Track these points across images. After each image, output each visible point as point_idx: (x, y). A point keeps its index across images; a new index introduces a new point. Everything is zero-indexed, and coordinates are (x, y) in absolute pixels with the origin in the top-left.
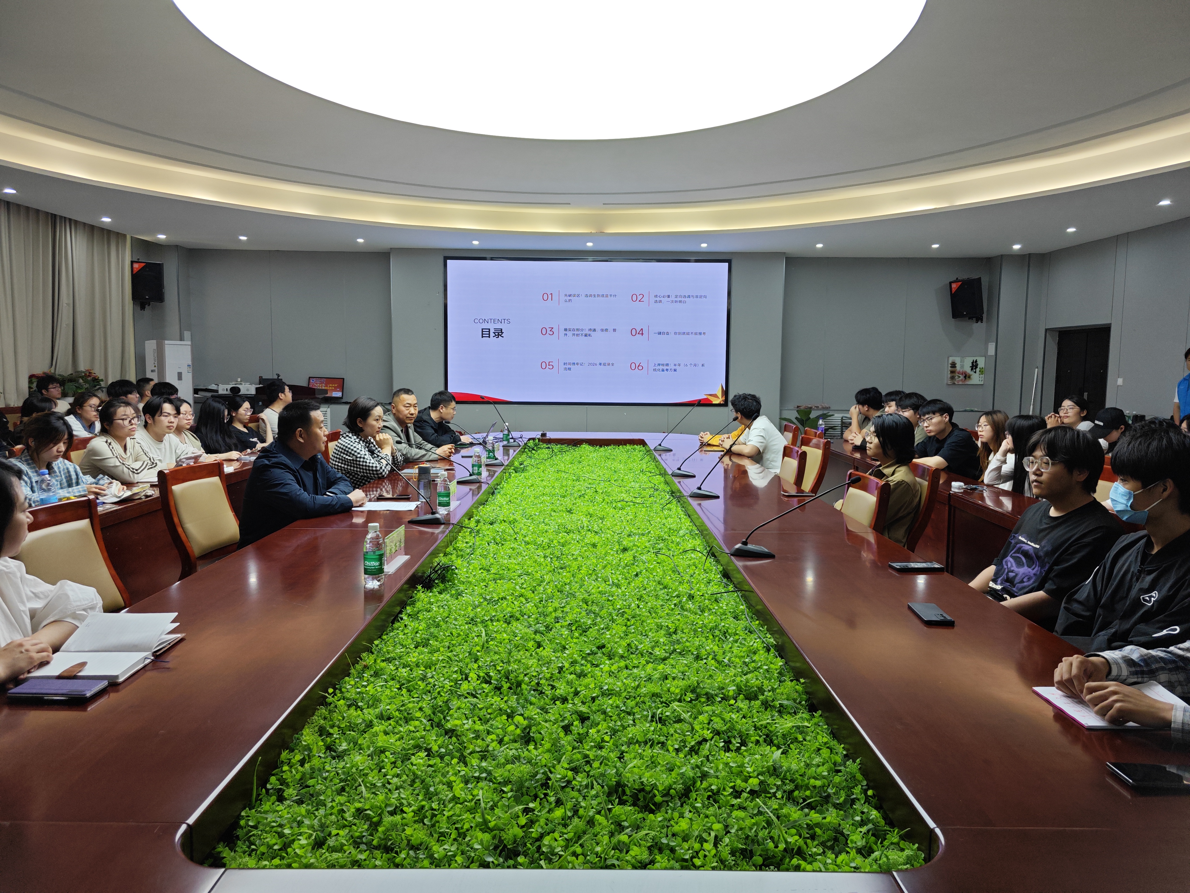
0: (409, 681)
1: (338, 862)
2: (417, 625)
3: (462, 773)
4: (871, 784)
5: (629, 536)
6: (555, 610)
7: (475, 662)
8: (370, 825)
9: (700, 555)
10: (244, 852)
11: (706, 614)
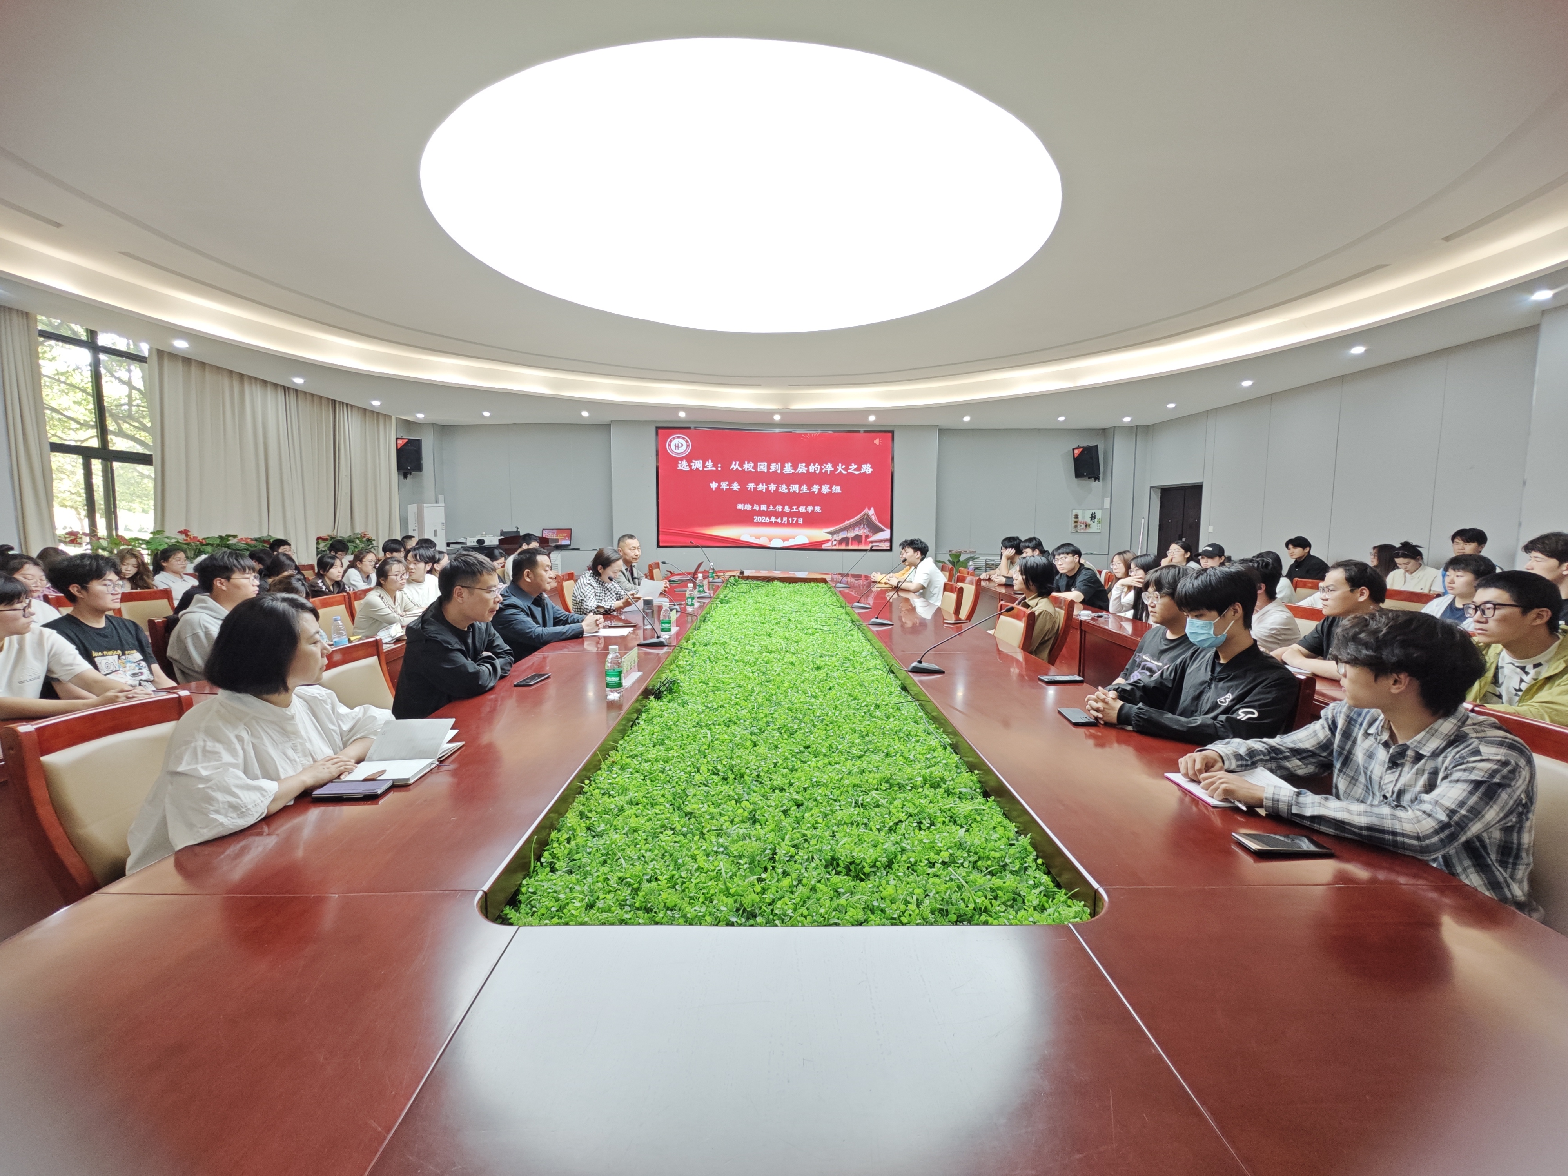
0: (651, 774)
1: (608, 921)
2: (652, 729)
3: (703, 848)
4: (1040, 854)
5: (821, 656)
6: (766, 716)
7: (704, 758)
8: (632, 891)
9: (881, 672)
10: (527, 914)
11: (891, 720)
